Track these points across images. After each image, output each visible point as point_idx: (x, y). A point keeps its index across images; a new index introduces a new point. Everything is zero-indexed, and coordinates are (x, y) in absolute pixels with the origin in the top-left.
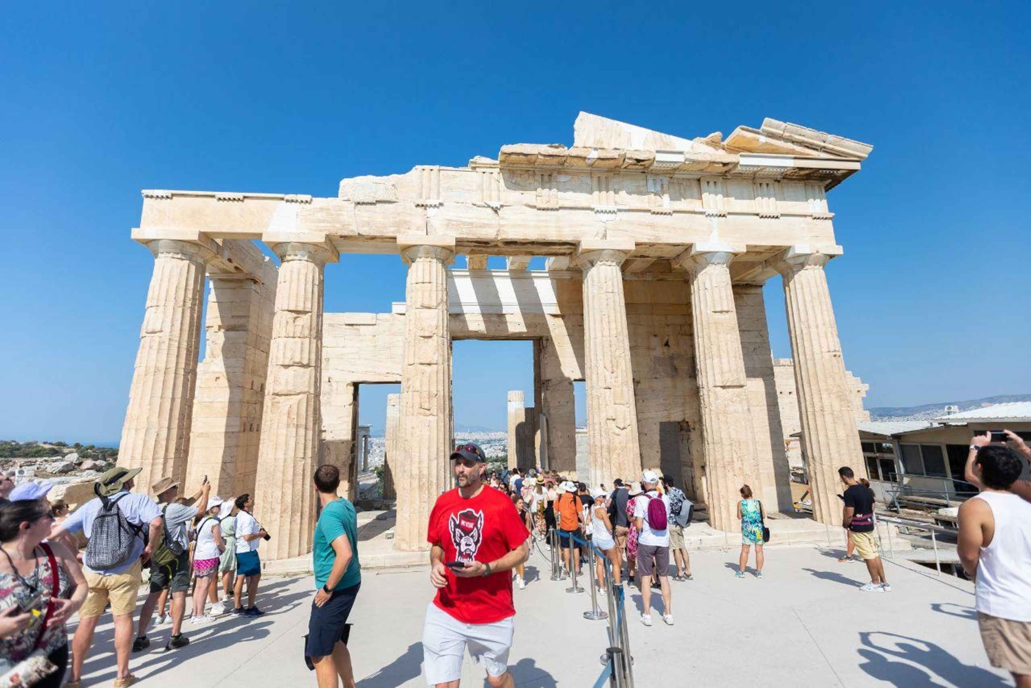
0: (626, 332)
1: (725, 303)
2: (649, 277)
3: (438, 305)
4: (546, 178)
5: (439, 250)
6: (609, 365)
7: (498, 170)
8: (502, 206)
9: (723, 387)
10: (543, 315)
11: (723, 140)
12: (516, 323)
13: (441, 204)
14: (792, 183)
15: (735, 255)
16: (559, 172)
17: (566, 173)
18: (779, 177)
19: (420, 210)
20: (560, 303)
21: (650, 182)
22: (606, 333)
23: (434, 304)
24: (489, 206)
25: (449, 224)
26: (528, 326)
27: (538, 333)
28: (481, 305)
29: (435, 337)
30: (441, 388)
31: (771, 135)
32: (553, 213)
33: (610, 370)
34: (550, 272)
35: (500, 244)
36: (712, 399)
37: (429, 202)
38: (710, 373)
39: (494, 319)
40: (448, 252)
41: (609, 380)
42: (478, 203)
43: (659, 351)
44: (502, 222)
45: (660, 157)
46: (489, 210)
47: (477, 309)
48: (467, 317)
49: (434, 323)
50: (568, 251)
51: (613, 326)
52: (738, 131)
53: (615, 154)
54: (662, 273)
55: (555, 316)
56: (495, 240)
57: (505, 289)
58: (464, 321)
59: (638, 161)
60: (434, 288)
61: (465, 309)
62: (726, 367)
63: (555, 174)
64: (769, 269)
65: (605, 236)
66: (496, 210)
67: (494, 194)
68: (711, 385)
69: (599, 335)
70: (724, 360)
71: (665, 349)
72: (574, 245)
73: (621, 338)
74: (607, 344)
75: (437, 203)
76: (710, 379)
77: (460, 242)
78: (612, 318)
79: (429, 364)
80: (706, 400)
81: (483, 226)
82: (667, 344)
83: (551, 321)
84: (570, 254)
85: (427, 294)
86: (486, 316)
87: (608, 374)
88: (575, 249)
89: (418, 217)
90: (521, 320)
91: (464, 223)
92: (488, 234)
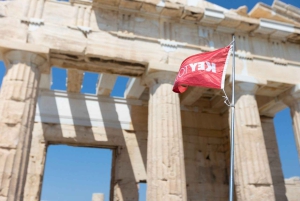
0: (180, 135)
1: (254, 119)
2: (196, 110)
3: (27, 99)
4: (126, 17)
5: (35, 56)
6: (166, 161)
7: (90, 7)
8: (91, 31)
9: (256, 185)
10: (120, 130)
11: (248, 11)
12: (100, 134)
13: (42, 24)
14: (293, 45)
15: (259, 86)
16: (136, 15)
17: (142, 16)
18: (285, 40)
19: (24, 25)
20: (134, 122)
21: (201, 31)
22: (166, 134)
23: (23, 97)
24: (80, 30)
25: (46, 38)
26: (108, 137)
27: (115, 142)
28: (74, 118)
29: (19, 126)
30: (16, 171)
31: (278, 12)
32: (130, 41)
33: (167, 164)
34: (128, 99)
35: (87, 60)
36: (247, 194)
37: (32, 20)
38: (245, 172)
39: (82, 129)
40: (42, 59)
41: (166, 173)
42: (72, 26)
43: (203, 163)
44: (89, 42)
45: (207, 13)
46: (81, 33)
47: (71, 122)
48: (63, 127)
49: (20, 113)
50: (139, 72)
51: (171, 129)
52: (257, 6)
53: (177, 6)
54: (205, 107)
55: (129, 131)
56: (82, 55)
57: (94, 109)
58: (60, 130)
59: (193, 13)
60: (26, 85)
61: (62, 121)
62: (257, 169)
63: (133, 16)
64: (280, 102)
65: (167, 62)
66: (85, 34)
67: (86, 22)
68: (246, 182)
69: (160, 135)
70: (256, 163)
71: (207, 161)
72: (143, 66)
73: (177, 139)
74: (166, 144)
75: (38, 21)
76: (245, 178)
77: (53, 54)
78: (171, 123)
79: (9, 149)
80: (242, 195)
81: (74, 43)
82: (208, 158)
83: (126, 134)
84: (141, 75)
85: (18, 89)
86: (77, 127)
87: (165, 167)
88: (145, 71)
89: (22, 30)
90: (104, 132)
91: (59, 39)
92: (77, 48)
